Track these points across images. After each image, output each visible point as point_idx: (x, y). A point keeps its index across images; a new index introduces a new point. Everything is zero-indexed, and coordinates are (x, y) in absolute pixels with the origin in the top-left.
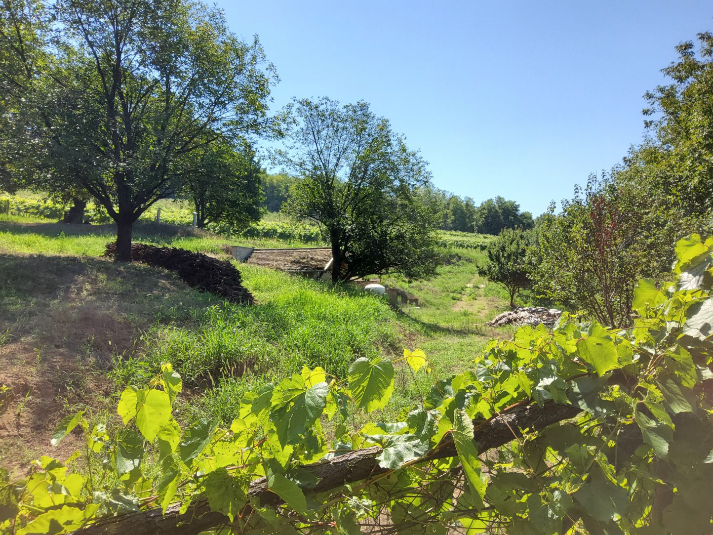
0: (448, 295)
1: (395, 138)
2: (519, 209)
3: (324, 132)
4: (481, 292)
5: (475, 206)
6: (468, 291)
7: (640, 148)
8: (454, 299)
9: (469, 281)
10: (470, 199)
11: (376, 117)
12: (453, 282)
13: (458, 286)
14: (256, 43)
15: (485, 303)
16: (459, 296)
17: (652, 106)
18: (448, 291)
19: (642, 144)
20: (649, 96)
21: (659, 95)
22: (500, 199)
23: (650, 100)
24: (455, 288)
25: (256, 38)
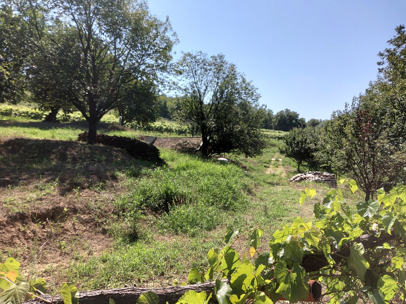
0: (262, 165)
1: (239, 75)
2: (299, 116)
3: (199, 72)
4: (280, 163)
5: (274, 114)
6: (273, 162)
7: (375, 83)
8: (265, 167)
9: (273, 157)
10: (270, 110)
11: (228, 63)
12: (264, 157)
13: (267, 159)
14: (167, 21)
15: (283, 169)
16: (268, 165)
17: (383, 60)
18: (261, 162)
19: (377, 80)
20: (381, 55)
21: (386, 54)
22: (287, 110)
23: (381, 57)
24: (265, 161)
25: (167, 18)
